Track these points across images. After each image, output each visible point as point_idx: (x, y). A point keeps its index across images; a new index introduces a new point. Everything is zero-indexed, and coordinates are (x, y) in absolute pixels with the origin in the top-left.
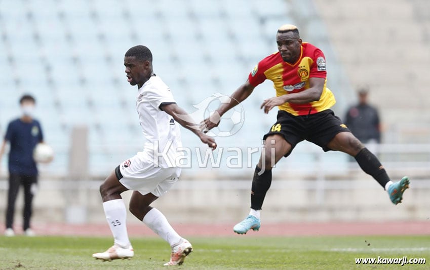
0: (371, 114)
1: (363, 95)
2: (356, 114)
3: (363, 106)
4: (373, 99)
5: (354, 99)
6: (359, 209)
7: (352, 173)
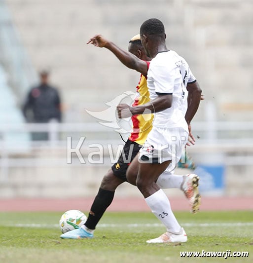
0: (52, 94)
1: (44, 76)
2: (38, 95)
3: (44, 87)
4: (54, 80)
5: (35, 80)
6: (41, 186)
7: (34, 151)
